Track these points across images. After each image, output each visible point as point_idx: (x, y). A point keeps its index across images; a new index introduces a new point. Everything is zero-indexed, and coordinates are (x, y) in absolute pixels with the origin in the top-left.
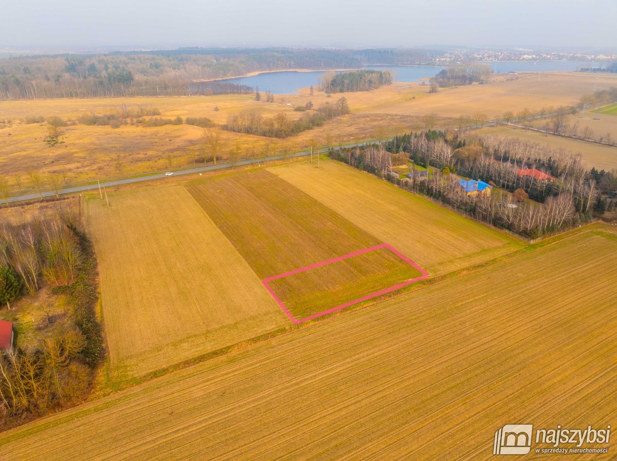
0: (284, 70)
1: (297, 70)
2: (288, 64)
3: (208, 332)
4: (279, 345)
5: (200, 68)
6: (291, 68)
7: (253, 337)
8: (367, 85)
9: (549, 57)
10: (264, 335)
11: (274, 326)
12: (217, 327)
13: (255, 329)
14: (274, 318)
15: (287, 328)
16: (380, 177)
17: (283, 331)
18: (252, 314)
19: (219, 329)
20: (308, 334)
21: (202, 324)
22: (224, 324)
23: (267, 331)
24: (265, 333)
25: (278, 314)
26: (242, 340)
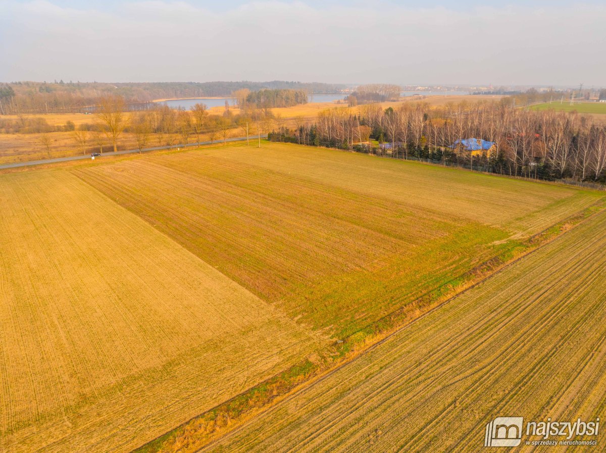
0: (193, 98)
1: (206, 98)
2: (196, 92)
3: (84, 399)
4: (313, 413)
5: (99, 92)
6: (199, 97)
7: (226, 397)
8: (284, 103)
9: (439, 88)
10: (256, 388)
11: (276, 359)
12: (113, 381)
13: (227, 374)
14: (268, 340)
15: (313, 358)
16: (346, 149)
17: (306, 368)
18: (209, 335)
19: (120, 387)
20: (377, 368)
21: (66, 378)
22: (135, 371)
23: (261, 374)
24: (258, 381)
25: (275, 327)
26: (194, 413)
